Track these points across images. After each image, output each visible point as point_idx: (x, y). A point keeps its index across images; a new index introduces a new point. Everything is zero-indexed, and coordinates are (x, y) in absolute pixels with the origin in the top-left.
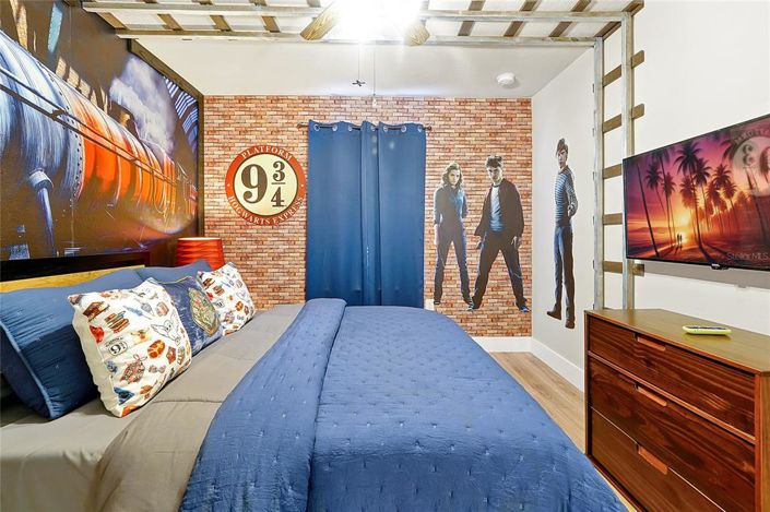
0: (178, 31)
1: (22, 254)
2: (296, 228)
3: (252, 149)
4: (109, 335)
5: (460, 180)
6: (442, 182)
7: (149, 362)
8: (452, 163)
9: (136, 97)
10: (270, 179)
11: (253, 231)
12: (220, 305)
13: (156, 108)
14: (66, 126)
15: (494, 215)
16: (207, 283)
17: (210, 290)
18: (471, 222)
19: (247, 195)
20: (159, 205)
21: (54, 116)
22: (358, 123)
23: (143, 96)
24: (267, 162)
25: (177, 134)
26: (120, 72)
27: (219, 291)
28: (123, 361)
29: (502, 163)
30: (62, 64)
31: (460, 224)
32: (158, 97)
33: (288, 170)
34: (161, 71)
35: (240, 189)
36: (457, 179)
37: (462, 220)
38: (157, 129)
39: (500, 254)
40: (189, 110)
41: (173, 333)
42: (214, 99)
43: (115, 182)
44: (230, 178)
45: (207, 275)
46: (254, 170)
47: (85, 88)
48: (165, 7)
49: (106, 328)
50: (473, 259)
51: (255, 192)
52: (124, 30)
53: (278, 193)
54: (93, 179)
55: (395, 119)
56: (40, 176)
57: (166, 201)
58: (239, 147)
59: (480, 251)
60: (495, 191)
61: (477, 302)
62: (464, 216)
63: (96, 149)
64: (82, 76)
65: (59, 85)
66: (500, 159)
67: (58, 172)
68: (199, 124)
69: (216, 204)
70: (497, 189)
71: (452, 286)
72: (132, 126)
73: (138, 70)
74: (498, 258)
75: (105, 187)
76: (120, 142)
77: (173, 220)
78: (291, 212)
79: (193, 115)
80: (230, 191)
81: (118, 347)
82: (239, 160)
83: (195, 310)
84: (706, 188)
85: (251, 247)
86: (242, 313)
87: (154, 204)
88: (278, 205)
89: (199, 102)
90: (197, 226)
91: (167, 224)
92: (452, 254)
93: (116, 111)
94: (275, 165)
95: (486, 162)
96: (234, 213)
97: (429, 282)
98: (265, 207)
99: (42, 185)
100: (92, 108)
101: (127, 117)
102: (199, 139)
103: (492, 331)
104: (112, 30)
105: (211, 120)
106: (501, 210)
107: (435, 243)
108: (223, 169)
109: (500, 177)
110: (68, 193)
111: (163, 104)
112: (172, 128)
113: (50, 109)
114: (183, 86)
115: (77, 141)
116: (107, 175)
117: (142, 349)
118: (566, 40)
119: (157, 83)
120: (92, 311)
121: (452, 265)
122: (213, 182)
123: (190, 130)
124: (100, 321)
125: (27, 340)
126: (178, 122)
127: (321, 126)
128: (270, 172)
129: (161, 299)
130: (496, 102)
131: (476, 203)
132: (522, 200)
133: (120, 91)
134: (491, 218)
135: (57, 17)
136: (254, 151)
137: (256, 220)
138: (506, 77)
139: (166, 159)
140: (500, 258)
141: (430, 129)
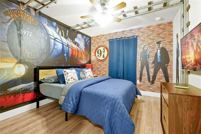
0: (83, 28)
1: (63, 66)
2: (107, 62)
3: (99, 46)
4: (67, 75)
5: (147, 49)
6: (142, 49)
7: (71, 79)
8: (145, 44)
9: (78, 40)
10: (102, 52)
11: (99, 63)
12: (86, 75)
13: (82, 41)
14: (69, 47)
15: (158, 58)
16: (84, 71)
17: (85, 72)
18: (151, 60)
19: (98, 56)
20: (82, 58)
21: (67, 46)
22: (120, 37)
23: (80, 40)
24: (101, 49)
25: (86, 45)
26: (76, 37)
27: (86, 73)
28: (68, 78)
29: (161, 42)
30: (68, 38)
31: (147, 60)
32: (82, 39)
33: (106, 50)
34: (83, 35)
35: (97, 54)
36: (146, 48)
37: (148, 59)
38: (82, 45)
39: (161, 69)
40: (88, 40)
41: (75, 76)
42: (93, 37)
43: (75, 55)
44: (95, 53)
45: (84, 70)
46: (99, 51)
47: (71, 41)
48: (88, 23)
49: (66, 74)
50: (152, 71)
51: (99, 55)
52: (77, 30)
53: (104, 55)
54: (72, 55)
55: (129, 35)
56: (65, 55)
57: (84, 58)
58: (97, 46)
59: (154, 68)
60: (159, 51)
61: (153, 82)
62: (149, 58)
63: (73, 50)
64: (71, 39)
65: (68, 41)
66: (161, 41)
67: (68, 54)
68: (90, 43)
69: (93, 58)
70: (160, 50)
71: (145, 77)
72: (78, 45)
73: (79, 36)
74: (160, 70)
75: (74, 56)
76: (76, 48)
77: (85, 61)
78: (106, 59)
79: (89, 41)
80: (95, 55)
81: (67, 77)
82: (97, 49)
83: (81, 75)
84: (196, 43)
85: (99, 66)
86: (90, 77)
87: (81, 58)
88: (104, 57)
89: (90, 38)
90: (90, 62)
91: (84, 62)
92: (145, 69)
93: (75, 43)
94: (103, 49)
95: (156, 43)
96: (96, 60)
97: (138, 76)
98: (101, 58)
99: (66, 56)
100: (72, 44)
101: (77, 44)
102: (90, 45)
103: (158, 91)
104: (75, 30)
105: (92, 41)
106: (161, 57)
107: (140, 65)
108: (94, 51)
109: (161, 46)
110: (69, 57)
111: (83, 40)
112: (85, 44)
113: (67, 45)
114: (87, 36)
115: (70, 49)
116: (74, 54)
117: (70, 77)
118: (169, 6)
119: (82, 37)
120: (65, 72)
121: (145, 72)
122: (93, 54)
123: (88, 44)
124: (66, 73)
125: (60, 74)
126: (86, 43)
127: (112, 39)
128: (102, 50)
129: (74, 72)
130: (159, 25)
131: (153, 55)
132: (169, 53)
133: (76, 40)
134: (158, 59)
135: (68, 31)
136: (99, 47)
137: (100, 61)
138: (158, 19)
139: (84, 50)
140: (161, 70)
141: (138, 36)
